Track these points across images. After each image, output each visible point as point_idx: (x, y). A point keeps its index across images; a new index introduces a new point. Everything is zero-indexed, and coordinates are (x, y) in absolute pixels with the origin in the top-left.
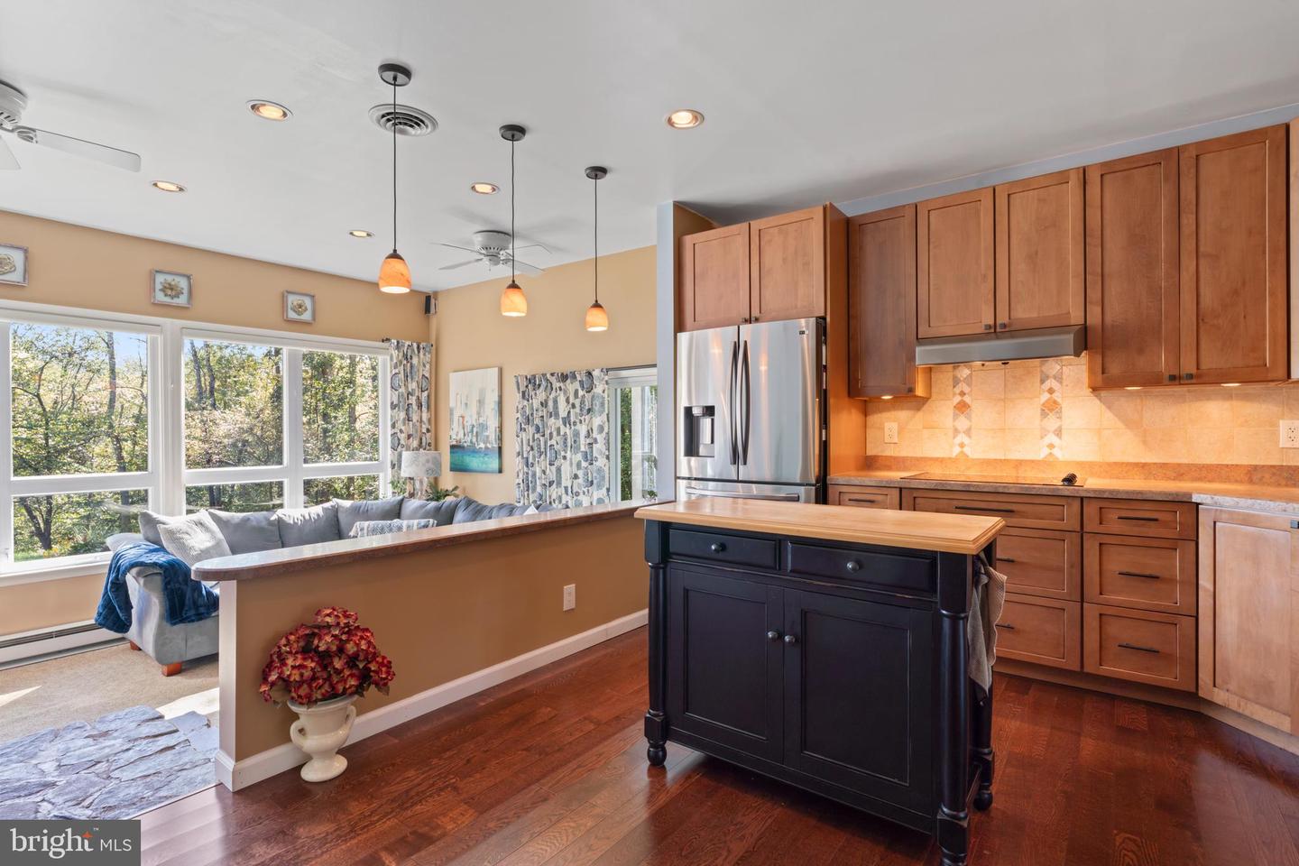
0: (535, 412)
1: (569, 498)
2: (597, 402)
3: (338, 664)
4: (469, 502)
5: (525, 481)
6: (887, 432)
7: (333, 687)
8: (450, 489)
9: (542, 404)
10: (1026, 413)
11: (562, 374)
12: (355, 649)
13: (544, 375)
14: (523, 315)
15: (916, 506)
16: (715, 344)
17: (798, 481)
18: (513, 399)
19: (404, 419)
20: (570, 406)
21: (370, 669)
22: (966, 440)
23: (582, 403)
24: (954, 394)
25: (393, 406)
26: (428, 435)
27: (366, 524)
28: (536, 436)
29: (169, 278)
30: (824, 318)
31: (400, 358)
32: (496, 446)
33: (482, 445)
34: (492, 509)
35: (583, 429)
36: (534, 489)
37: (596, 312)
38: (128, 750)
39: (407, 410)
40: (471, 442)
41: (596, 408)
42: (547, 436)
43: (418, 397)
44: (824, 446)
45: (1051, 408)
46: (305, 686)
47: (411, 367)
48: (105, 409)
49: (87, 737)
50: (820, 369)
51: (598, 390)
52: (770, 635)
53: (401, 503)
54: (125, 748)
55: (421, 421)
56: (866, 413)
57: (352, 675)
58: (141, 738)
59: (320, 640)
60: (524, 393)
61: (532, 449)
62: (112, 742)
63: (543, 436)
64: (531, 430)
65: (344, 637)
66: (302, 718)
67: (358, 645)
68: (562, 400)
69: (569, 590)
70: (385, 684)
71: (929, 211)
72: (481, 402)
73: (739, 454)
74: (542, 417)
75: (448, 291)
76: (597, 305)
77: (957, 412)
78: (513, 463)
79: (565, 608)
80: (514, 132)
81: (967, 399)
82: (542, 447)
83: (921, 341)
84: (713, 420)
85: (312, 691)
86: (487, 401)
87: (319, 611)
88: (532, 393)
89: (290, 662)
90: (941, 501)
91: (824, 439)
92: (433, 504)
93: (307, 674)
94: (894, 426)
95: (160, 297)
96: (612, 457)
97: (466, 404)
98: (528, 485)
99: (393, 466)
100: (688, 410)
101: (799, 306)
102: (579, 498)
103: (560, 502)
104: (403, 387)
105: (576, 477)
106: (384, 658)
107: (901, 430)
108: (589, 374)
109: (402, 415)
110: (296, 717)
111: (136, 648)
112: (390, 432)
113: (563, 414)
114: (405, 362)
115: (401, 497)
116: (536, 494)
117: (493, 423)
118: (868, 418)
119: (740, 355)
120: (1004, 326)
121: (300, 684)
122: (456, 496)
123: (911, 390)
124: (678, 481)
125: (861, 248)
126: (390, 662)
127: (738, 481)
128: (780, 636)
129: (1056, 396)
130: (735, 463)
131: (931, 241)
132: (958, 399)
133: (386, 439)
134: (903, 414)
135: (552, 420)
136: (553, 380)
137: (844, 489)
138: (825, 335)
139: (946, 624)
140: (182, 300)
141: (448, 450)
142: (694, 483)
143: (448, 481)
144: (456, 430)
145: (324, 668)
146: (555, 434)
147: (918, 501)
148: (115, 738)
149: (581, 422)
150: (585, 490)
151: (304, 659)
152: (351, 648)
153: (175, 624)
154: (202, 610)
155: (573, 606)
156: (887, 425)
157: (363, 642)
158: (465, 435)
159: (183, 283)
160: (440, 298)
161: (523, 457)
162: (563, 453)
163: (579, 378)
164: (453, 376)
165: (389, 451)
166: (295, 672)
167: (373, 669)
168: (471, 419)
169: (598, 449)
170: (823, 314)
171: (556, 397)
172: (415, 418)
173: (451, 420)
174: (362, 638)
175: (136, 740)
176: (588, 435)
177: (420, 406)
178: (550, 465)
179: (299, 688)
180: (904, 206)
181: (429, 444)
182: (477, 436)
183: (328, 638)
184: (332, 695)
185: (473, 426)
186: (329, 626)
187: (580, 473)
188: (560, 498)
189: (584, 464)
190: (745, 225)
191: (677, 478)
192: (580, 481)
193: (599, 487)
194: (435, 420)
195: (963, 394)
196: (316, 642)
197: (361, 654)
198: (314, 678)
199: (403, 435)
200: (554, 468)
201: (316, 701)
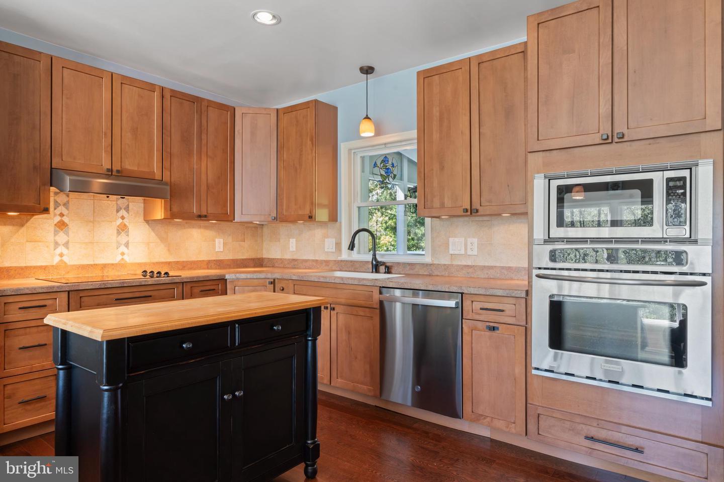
10: (107, 232)
15: (82, 304)
22: (65, 251)
24: (55, 215)
45: (122, 229)
71: (63, 67)
77: (57, 229)
81: (66, 219)
83: (54, 170)
120: (118, 171)
123: (46, 210)
129: (126, 221)
131: (64, 92)
132: (58, 219)
137: (11, 299)
147: (83, 299)
195: (62, 215)
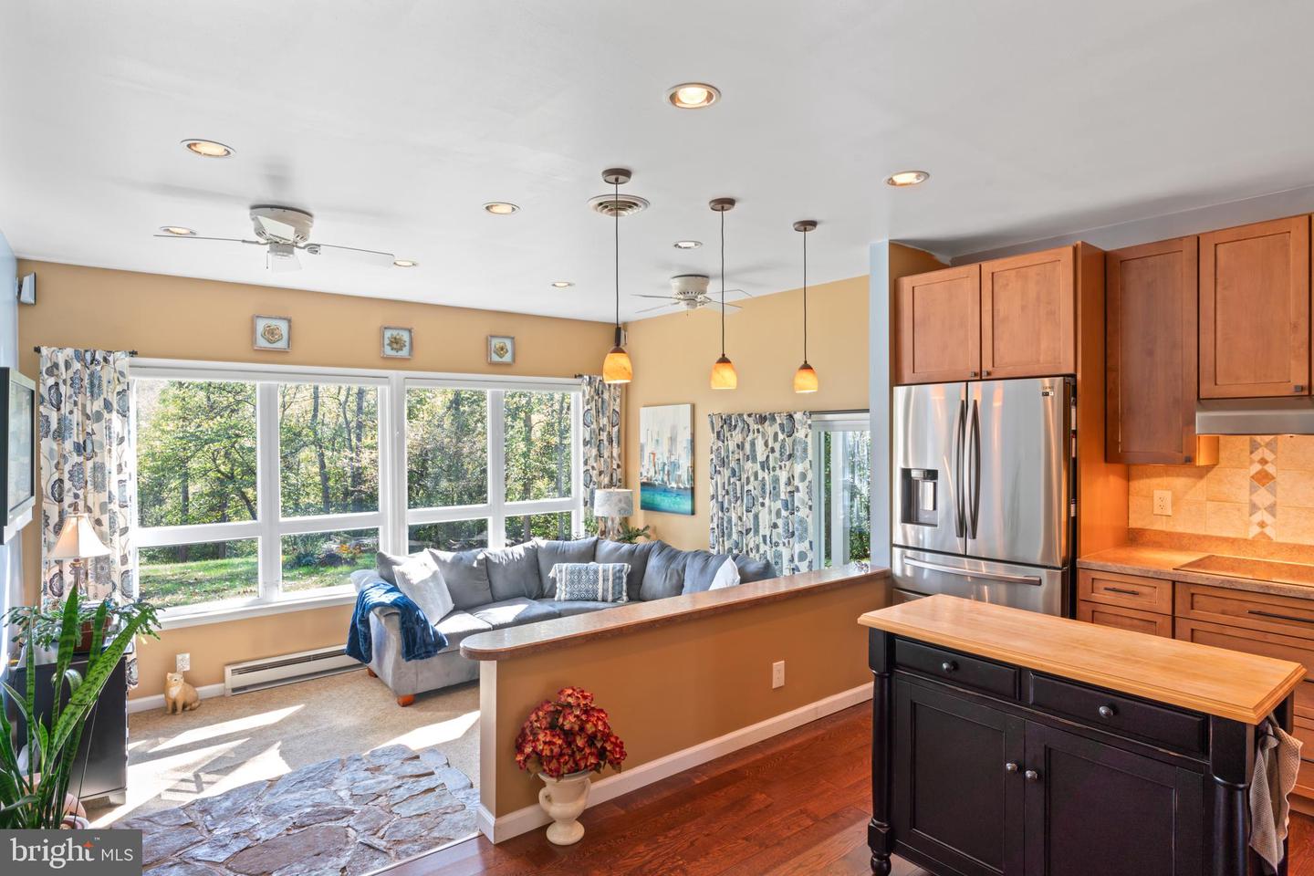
0: (731, 455)
1: (767, 548)
2: (799, 448)
3: (580, 742)
4: (663, 547)
5: (720, 526)
6: (1157, 501)
7: (576, 763)
8: (641, 528)
9: (738, 446)
11: (760, 416)
12: (594, 729)
13: (740, 415)
14: (734, 388)
15: (1195, 604)
16: (938, 402)
17: (1039, 563)
18: (707, 438)
19: (596, 456)
20: (769, 449)
21: (606, 748)
22: (1268, 519)
23: (783, 447)
24: (1252, 462)
25: (586, 443)
26: (619, 470)
27: (565, 565)
28: (732, 480)
29: (395, 333)
30: (1074, 376)
31: (592, 393)
32: (688, 486)
33: (674, 485)
34: (686, 555)
35: (783, 476)
36: (730, 536)
37: (806, 374)
38: (399, 787)
39: (599, 446)
40: (663, 480)
41: (798, 454)
42: (744, 480)
43: (609, 432)
44: (1073, 525)
46: (555, 761)
47: (603, 402)
48: (309, 416)
49: (366, 770)
50: (1068, 434)
51: (800, 434)
52: (1009, 766)
53: (595, 544)
54: (397, 784)
55: (612, 456)
56: (1128, 478)
57: (591, 754)
58: (407, 777)
59: (565, 718)
60: (718, 433)
61: (727, 493)
62: (385, 778)
63: (740, 480)
64: (727, 473)
65: (584, 717)
66: (548, 787)
67: (596, 726)
68: (760, 443)
69: (779, 667)
70: (619, 763)
71: (1216, 245)
72: (673, 440)
73: (967, 525)
74: (739, 460)
75: (638, 322)
76: (806, 367)
77: (1255, 483)
78: (707, 507)
79: (774, 687)
80: (724, 203)
81: (1270, 468)
82: (739, 491)
83: (1204, 402)
84: (935, 485)
85: (560, 766)
86: (679, 439)
87: (562, 691)
88: (728, 434)
89: (541, 737)
90: (1229, 602)
91: (1073, 515)
92: (627, 546)
93: (556, 750)
94: (1168, 495)
95: (389, 351)
96: (815, 508)
97: (657, 441)
98: (724, 531)
99: (586, 504)
100: (906, 473)
101: (1042, 361)
102: (778, 549)
103: (758, 551)
104: (595, 423)
105: (775, 526)
106: (617, 738)
107: (1176, 502)
108: (791, 417)
109: (594, 452)
110: (543, 784)
111: (373, 675)
112: (582, 468)
113: (761, 457)
114: (597, 398)
115: (595, 538)
116: (732, 541)
117: (685, 463)
118: (1130, 483)
119: (970, 418)
121: (550, 759)
122: (648, 537)
123: (1190, 460)
124: (894, 549)
125: (1123, 289)
126: (622, 743)
127: (965, 556)
128: (1021, 769)
130: (962, 536)
131: (1218, 281)
132: (1256, 467)
133: (578, 478)
134: (1180, 482)
135: (749, 464)
136: (750, 421)
137: (1098, 575)
138: (1075, 395)
139: (1221, 794)
140: (404, 353)
141: (638, 487)
142: (909, 553)
143: (639, 519)
144: (647, 467)
145: (569, 744)
146: (752, 479)
147: (1196, 598)
148: (387, 774)
149: (781, 468)
150: (786, 541)
151: (553, 736)
152: (590, 728)
153: (409, 660)
154: (430, 648)
155: (783, 684)
156: (1157, 494)
157: (600, 723)
158: (656, 473)
159: (405, 336)
160: (629, 329)
161: (717, 501)
162: (761, 500)
163: (779, 421)
164: (643, 411)
165: (582, 487)
166: (546, 747)
167: (609, 748)
168: (662, 457)
169: (799, 498)
170: (1071, 371)
171: (754, 439)
172: (606, 454)
173: (642, 457)
174: (598, 719)
175: (403, 777)
176: (789, 483)
177: (611, 441)
178: (748, 511)
179: (550, 762)
180: (1181, 239)
181: (620, 481)
182: (668, 475)
183: (572, 719)
184: (575, 770)
185: (665, 464)
186: (570, 706)
187: (780, 522)
188: (758, 547)
189: (784, 513)
190: (975, 267)
191: (892, 545)
192: (780, 530)
193: (801, 539)
194: (625, 456)
195: (1264, 462)
196: (561, 720)
197: (599, 735)
198: (561, 755)
199: (595, 472)
200: (751, 515)
201: (562, 775)
